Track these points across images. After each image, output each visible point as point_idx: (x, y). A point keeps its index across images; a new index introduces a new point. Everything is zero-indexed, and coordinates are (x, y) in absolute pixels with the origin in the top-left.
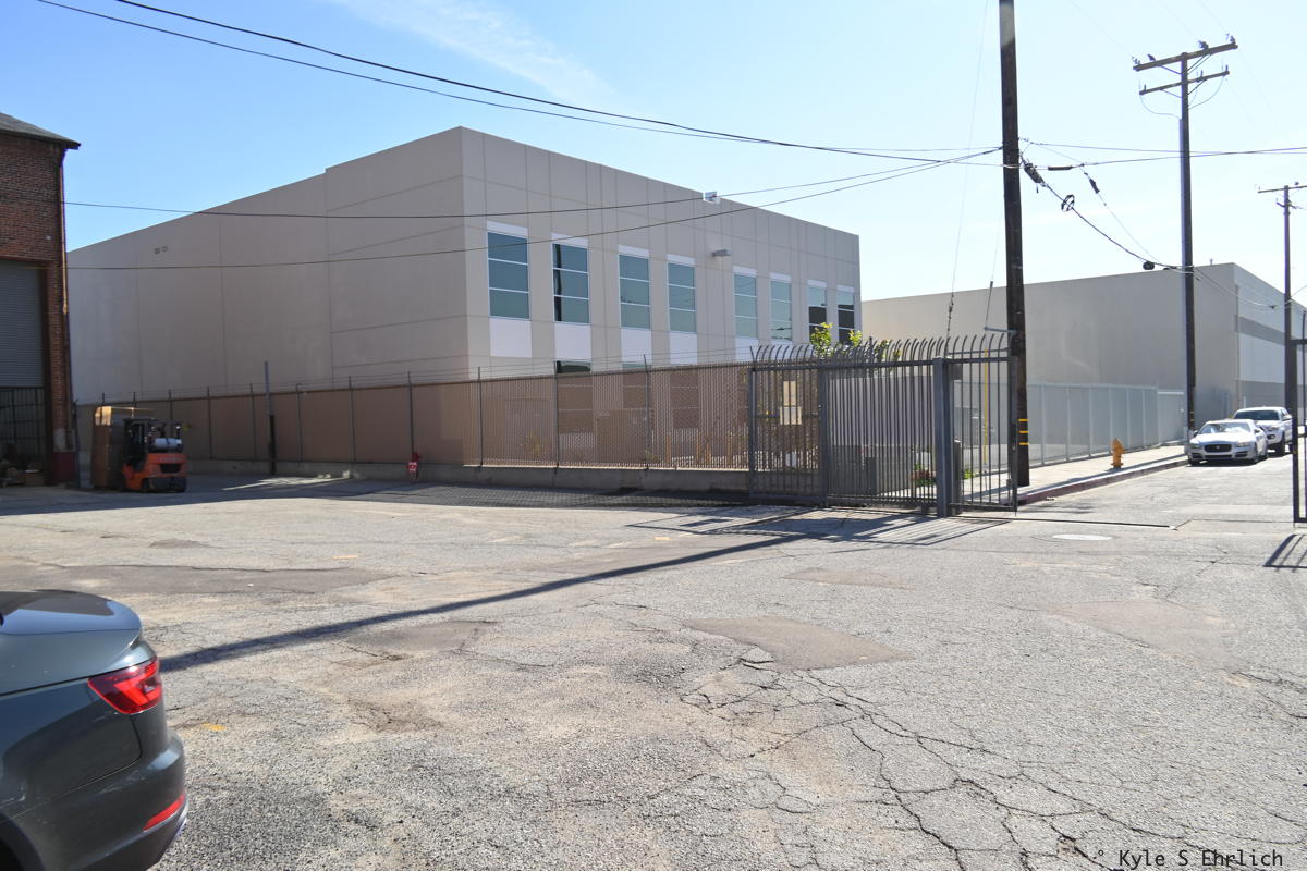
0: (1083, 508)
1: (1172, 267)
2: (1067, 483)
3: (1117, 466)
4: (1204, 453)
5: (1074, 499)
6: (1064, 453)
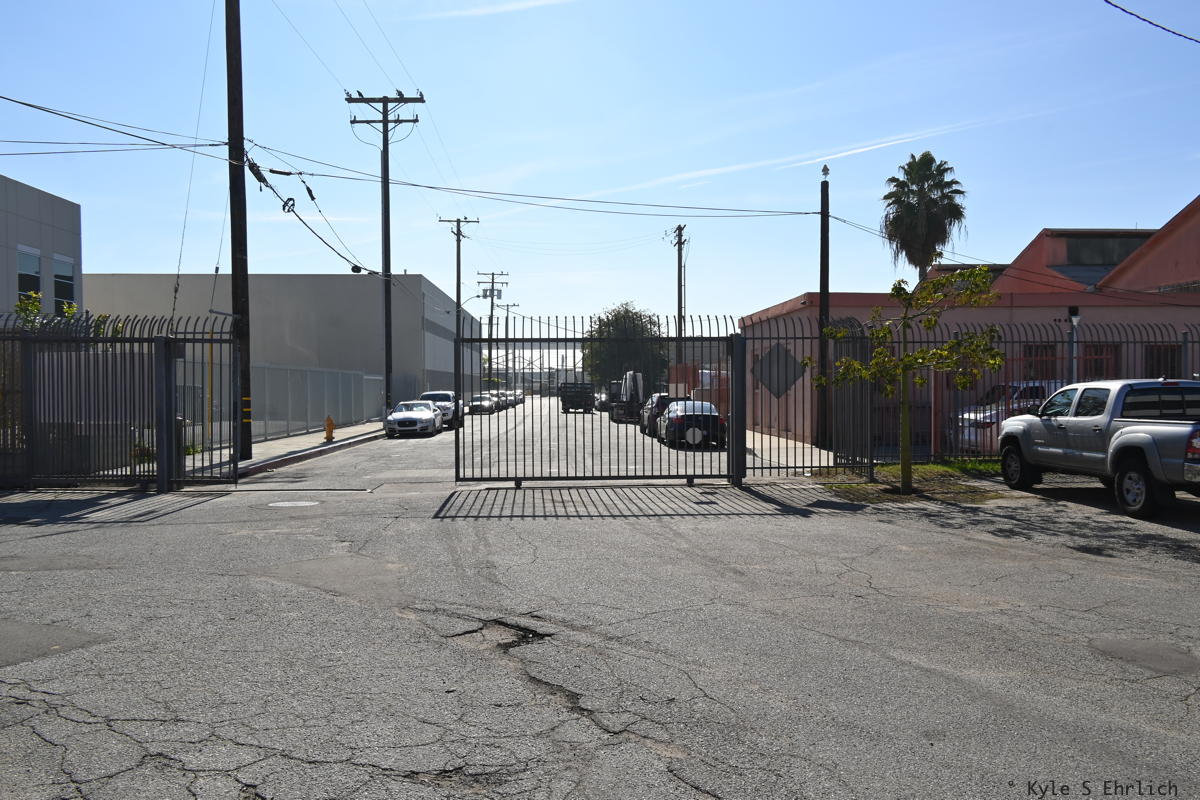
0: (298, 477)
1: (374, 272)
2: (286, 455)
3: (330, 440)
4: (397, 428)
5: (291, 470)
6: (285, 429)
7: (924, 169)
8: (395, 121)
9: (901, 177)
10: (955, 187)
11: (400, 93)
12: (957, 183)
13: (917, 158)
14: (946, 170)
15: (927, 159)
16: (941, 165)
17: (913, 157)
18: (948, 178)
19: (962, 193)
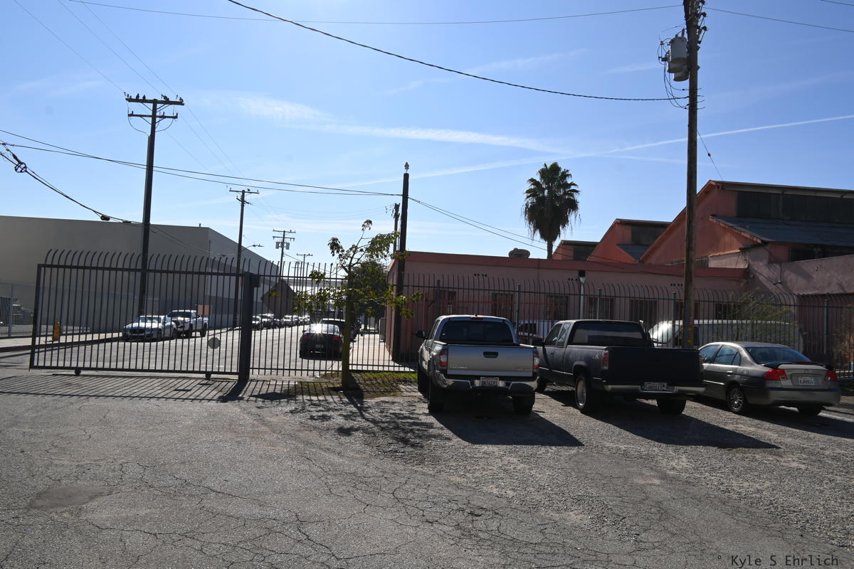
1: (133, 222)
3: (55, 340)
7: (553, 175)
8: (160, 117)
9: (538, 178)
10: (573, 187)
11: (165, 97)
12: (574, 185)
13: (548, 166)
14: (568, 175)
15: (555, 168)
16: (563, 172)
17: (545, 165)
18: (569, 181)
19: (577, 191)
